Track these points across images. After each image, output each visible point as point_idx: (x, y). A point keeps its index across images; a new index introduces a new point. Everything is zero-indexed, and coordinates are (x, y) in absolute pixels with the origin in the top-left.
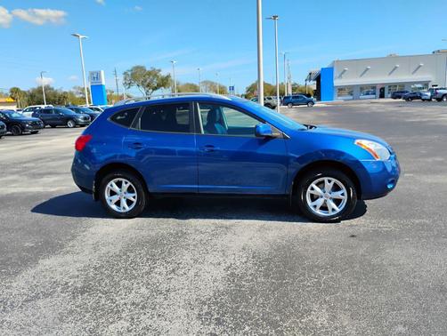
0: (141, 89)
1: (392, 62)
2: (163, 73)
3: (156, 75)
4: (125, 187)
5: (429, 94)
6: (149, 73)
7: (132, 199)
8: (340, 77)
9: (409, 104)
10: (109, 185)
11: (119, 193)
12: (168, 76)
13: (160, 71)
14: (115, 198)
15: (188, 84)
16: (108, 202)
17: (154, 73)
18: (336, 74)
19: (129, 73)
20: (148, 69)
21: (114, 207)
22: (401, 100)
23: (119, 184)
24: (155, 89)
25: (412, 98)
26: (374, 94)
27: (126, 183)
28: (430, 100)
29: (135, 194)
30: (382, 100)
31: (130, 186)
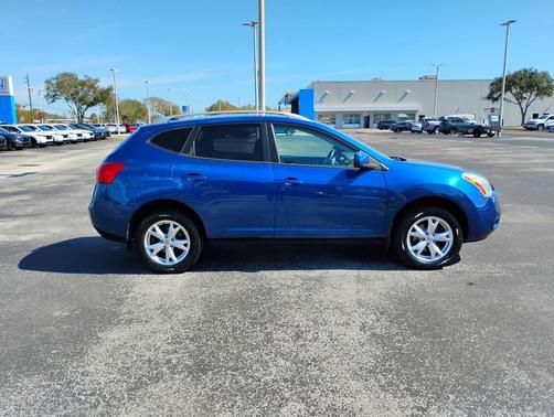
0: (71, 103)
1: (377, 87)
2: (103, 85)
3: (92, 86)
4: (173, 232)
5: (420, 125)
6: (83, 84)
7: (183, 248)
8: (321, 101)
9: (397, 135)
10: (150, 230)
11: (165, 240)
12: (110, 89)
13: (97, 81)
14: (158, 247)
15: (128, 101)
16: (148, 252)
17: (89, 84)
18: (316, 97)
19: (54, 82)
20: (81, 77)
21: (156, 259)
22: (388, 131)
23: (165, 228)
24: (92, 104)
25: (401, 130)
26: (358, 123)
27: (175, 226)
28: (420, 132)
29: (188, 241)
30: (367, 130)
31: (180, 231)
